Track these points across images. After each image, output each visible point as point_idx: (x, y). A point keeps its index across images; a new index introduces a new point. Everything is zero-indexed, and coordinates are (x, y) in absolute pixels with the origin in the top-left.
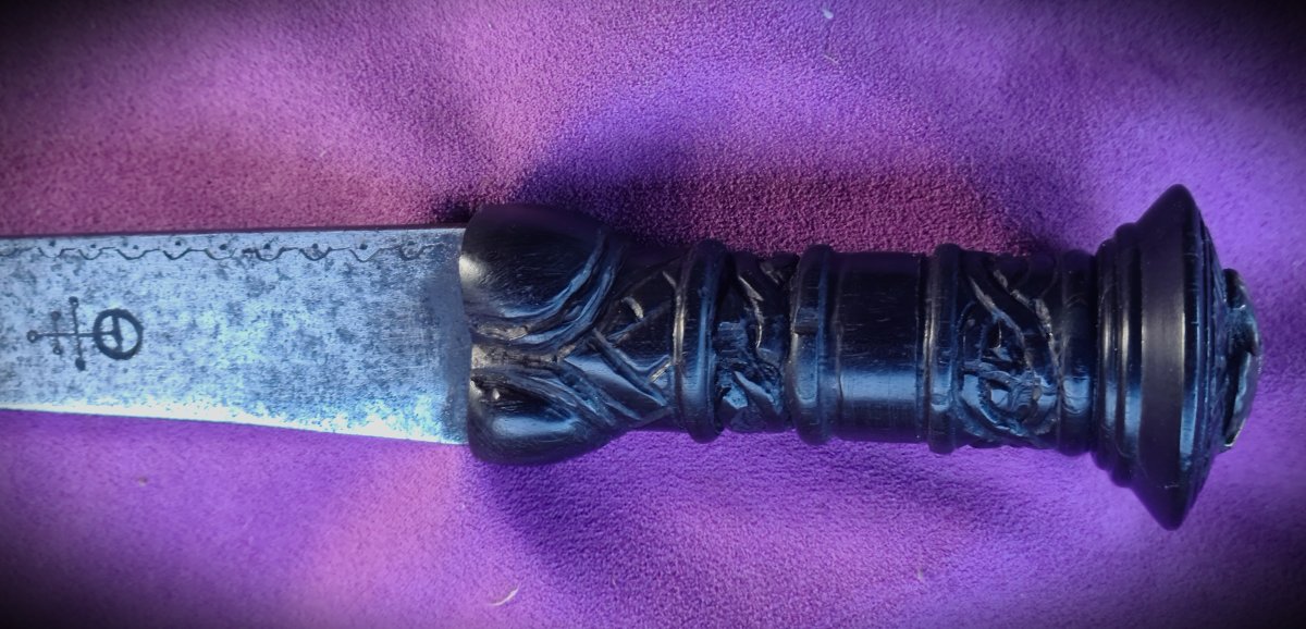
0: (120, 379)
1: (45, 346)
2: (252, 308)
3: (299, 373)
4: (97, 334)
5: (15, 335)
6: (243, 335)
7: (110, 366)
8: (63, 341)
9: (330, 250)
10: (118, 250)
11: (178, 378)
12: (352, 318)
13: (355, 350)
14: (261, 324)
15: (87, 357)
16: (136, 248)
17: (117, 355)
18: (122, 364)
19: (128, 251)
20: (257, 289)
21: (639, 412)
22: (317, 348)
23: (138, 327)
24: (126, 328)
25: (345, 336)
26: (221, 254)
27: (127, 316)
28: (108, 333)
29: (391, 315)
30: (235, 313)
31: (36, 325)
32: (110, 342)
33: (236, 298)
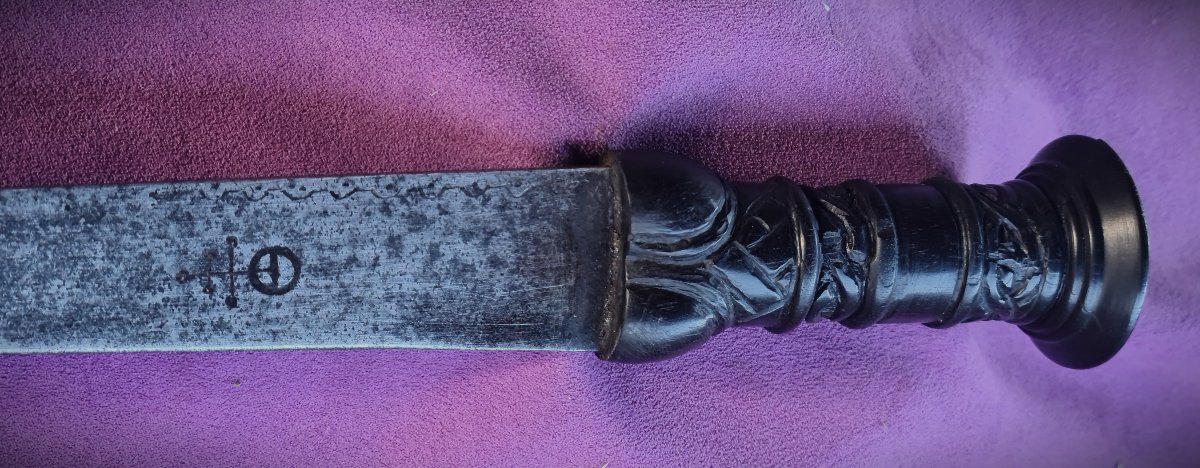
0: (272, 314)
1: (196, 286)
2: (411, 241)
3: (449, 297)
4: (253, 271)
5: (163, 276)
6: (401, 267)
7: (263, 301)
8: (216, 280)
9: (488, 187)
10: (285, 192)
11: (332, 309)
12: (503, 247)
13: (502, 275)
14: (419, 255)
15: (240, 294)
16: (303, 189)
17: (271, 290)
18: (276, 299)
19: (292, 192)
20: (418, 222)
21: (757, 307)
22: (468, 275)
23: (297, 263)
24: (284, 263)
25: (495, 262)
26: (387, 194)
27: (287, 252)
28: (265, 270)
29: (536, 242)
30: (394, 243)
31: (189, 266)
32: (266, 279)
33: (397, 232)
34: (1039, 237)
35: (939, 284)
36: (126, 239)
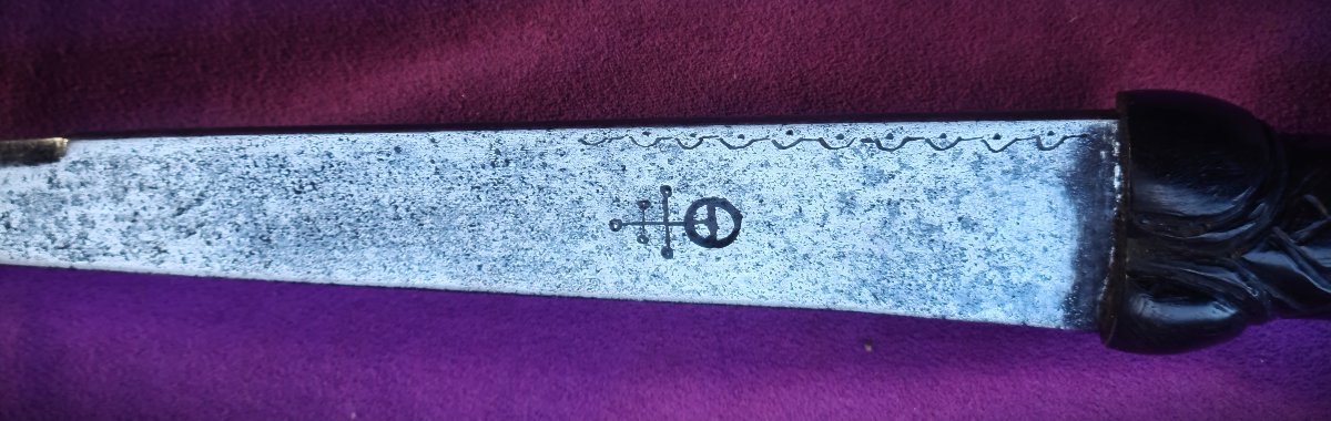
0: (711, 267)
1: (630, 234)
2: (868, 196)
3: (910, 259)
4: (689, 223)
5: (596, 223)
6: (854, 224)
7: (701, 254)
8: (650, 229)
9: (960, 139)
10: (722, 140)
11: (778, 265)
12: (977, 206)
13: (976, 238)
14: (875, 214)
15: (675, 245)
16: (742, 137)
17: (711, 242)
18: (715, 252)
19: (732, 140)
20: (878, 178)
22: (935, 236)
23: (737, 216)
24: (722, 216)
25: (967, 224)
26: (837, 143)
27: (725, 204)
28: (702, 222)
30: (847, 202)
31: (620, 214)
33: (850, 188)
36: (556, 184)
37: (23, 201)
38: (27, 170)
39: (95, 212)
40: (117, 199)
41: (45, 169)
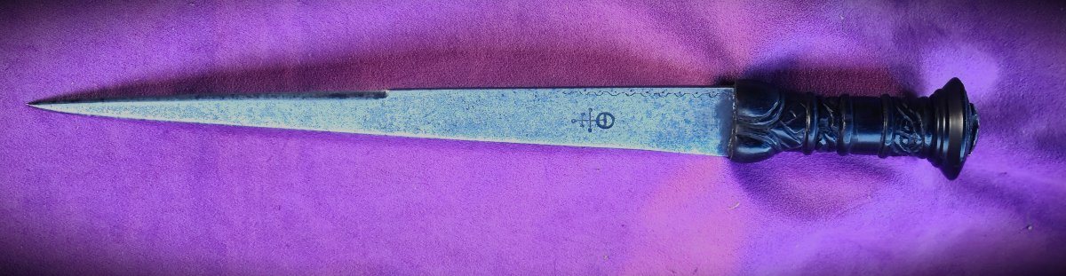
0: (604, 135)
1: (578, 124)
2: (655, 112)
3: (669, 133)
4: (597, 121)
5: (567, 120)
6: (651, 121)
7: (601, 131)
8: (585, 123)
9: (685, 94)
10: (609, 93)
11: (626, 135)
12: (690, 116)
13: (690, 126)
14: (658, 117)
15: (593, 128)
16: (616, 92)
17: (604, 127)
18: (605, 130)
19: (612, 93)
20: (658, 106)
21: (791, 146)
22: (677, 125)
23: (613, 118)
24: (608, 118)
25: (687, 121)
26: (646, 95)
27: (610, 115)
28: (602, 120)
29: (704, 115)
30: (649, 114)
31: (575, 117)
32: (602, 123)
33: (649, 109)
34: (922, 125)
35: (874, 138)
36: (554, 107)
37: (372, 111)
38: (374, 101)
39: (396, 115)
40: (405, 111)
41: (380, 100)
